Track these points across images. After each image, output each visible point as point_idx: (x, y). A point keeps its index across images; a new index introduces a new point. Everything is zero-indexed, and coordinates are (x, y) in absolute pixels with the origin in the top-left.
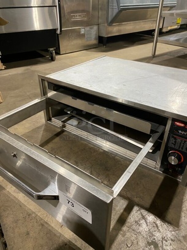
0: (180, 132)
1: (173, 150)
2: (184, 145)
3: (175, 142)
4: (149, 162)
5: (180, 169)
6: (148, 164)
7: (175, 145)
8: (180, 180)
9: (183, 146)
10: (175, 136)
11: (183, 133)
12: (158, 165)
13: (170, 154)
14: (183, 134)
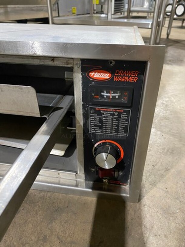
0: (105, 94)
1: (100, 140)
2: (119, 123)
3: (101, 121)
4: (62, 177)
5: (121, 173)
6: (62, 181)
7: (101, 127)
8: (127, 194)
9: (117, 126)
10: (97, 108)
11: (111, 95)
12: (80, 177)
13: (96, 149)
14: (113, 96)
